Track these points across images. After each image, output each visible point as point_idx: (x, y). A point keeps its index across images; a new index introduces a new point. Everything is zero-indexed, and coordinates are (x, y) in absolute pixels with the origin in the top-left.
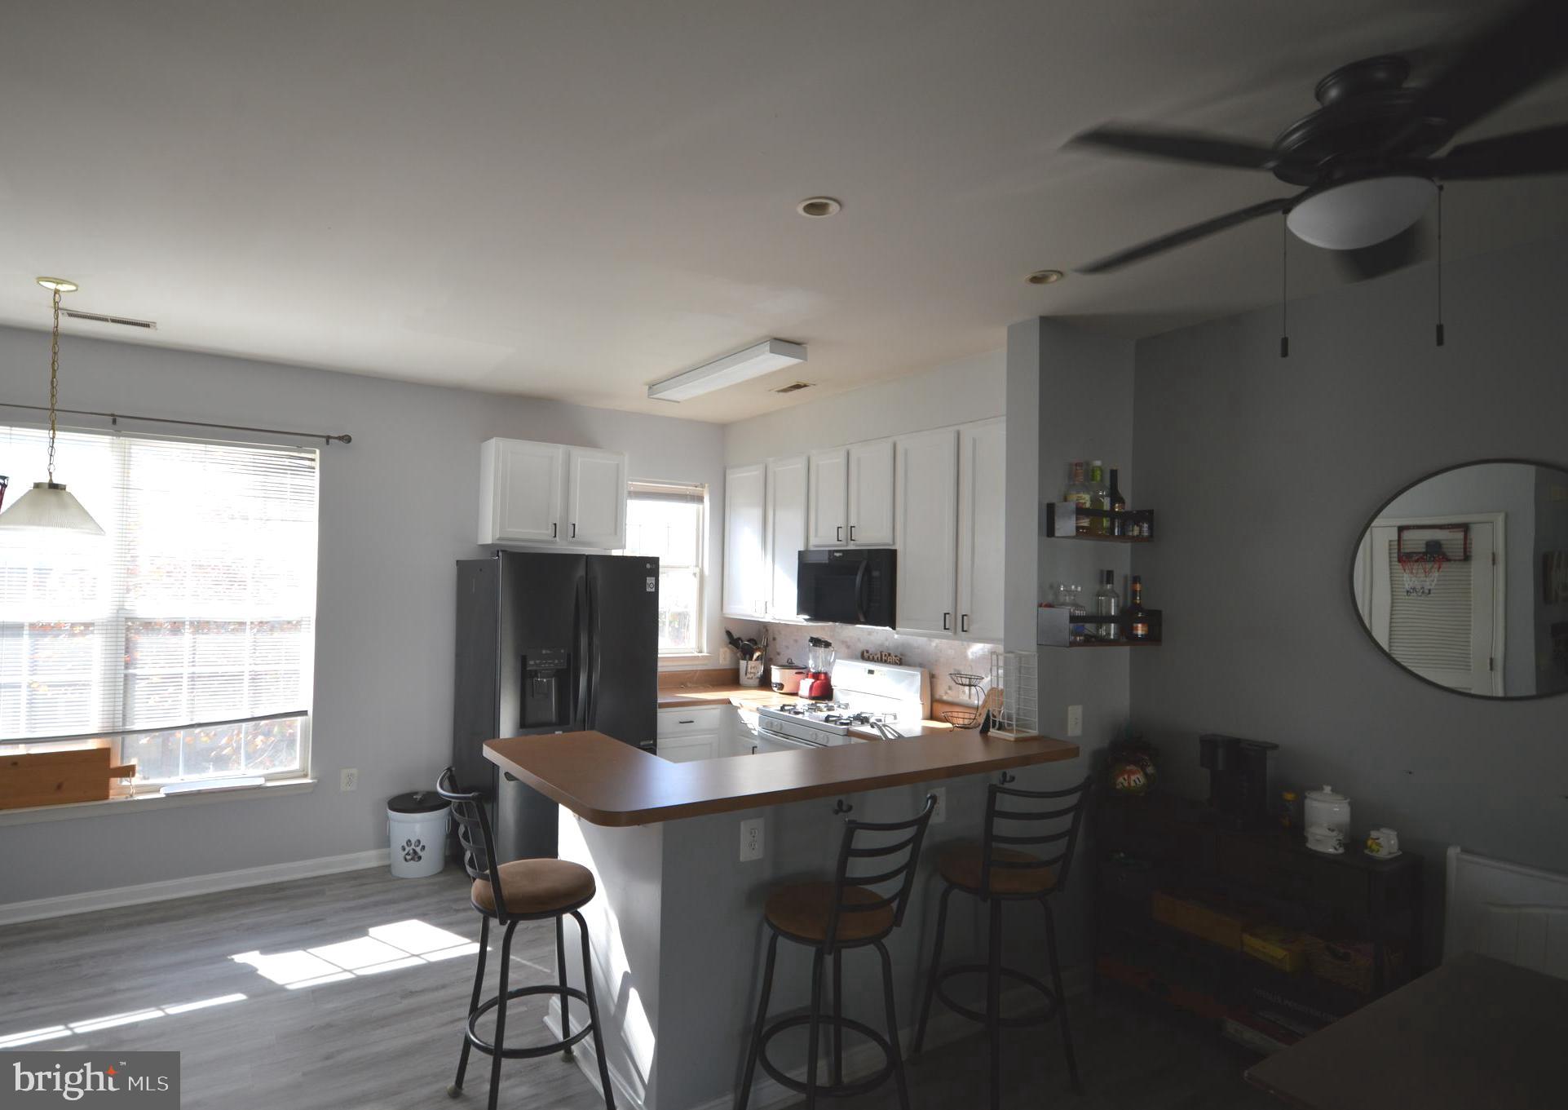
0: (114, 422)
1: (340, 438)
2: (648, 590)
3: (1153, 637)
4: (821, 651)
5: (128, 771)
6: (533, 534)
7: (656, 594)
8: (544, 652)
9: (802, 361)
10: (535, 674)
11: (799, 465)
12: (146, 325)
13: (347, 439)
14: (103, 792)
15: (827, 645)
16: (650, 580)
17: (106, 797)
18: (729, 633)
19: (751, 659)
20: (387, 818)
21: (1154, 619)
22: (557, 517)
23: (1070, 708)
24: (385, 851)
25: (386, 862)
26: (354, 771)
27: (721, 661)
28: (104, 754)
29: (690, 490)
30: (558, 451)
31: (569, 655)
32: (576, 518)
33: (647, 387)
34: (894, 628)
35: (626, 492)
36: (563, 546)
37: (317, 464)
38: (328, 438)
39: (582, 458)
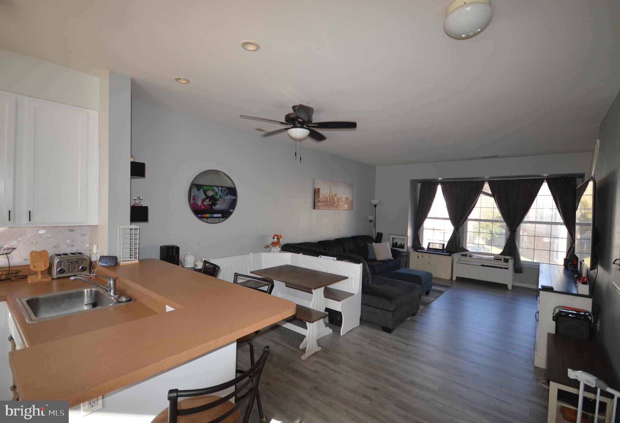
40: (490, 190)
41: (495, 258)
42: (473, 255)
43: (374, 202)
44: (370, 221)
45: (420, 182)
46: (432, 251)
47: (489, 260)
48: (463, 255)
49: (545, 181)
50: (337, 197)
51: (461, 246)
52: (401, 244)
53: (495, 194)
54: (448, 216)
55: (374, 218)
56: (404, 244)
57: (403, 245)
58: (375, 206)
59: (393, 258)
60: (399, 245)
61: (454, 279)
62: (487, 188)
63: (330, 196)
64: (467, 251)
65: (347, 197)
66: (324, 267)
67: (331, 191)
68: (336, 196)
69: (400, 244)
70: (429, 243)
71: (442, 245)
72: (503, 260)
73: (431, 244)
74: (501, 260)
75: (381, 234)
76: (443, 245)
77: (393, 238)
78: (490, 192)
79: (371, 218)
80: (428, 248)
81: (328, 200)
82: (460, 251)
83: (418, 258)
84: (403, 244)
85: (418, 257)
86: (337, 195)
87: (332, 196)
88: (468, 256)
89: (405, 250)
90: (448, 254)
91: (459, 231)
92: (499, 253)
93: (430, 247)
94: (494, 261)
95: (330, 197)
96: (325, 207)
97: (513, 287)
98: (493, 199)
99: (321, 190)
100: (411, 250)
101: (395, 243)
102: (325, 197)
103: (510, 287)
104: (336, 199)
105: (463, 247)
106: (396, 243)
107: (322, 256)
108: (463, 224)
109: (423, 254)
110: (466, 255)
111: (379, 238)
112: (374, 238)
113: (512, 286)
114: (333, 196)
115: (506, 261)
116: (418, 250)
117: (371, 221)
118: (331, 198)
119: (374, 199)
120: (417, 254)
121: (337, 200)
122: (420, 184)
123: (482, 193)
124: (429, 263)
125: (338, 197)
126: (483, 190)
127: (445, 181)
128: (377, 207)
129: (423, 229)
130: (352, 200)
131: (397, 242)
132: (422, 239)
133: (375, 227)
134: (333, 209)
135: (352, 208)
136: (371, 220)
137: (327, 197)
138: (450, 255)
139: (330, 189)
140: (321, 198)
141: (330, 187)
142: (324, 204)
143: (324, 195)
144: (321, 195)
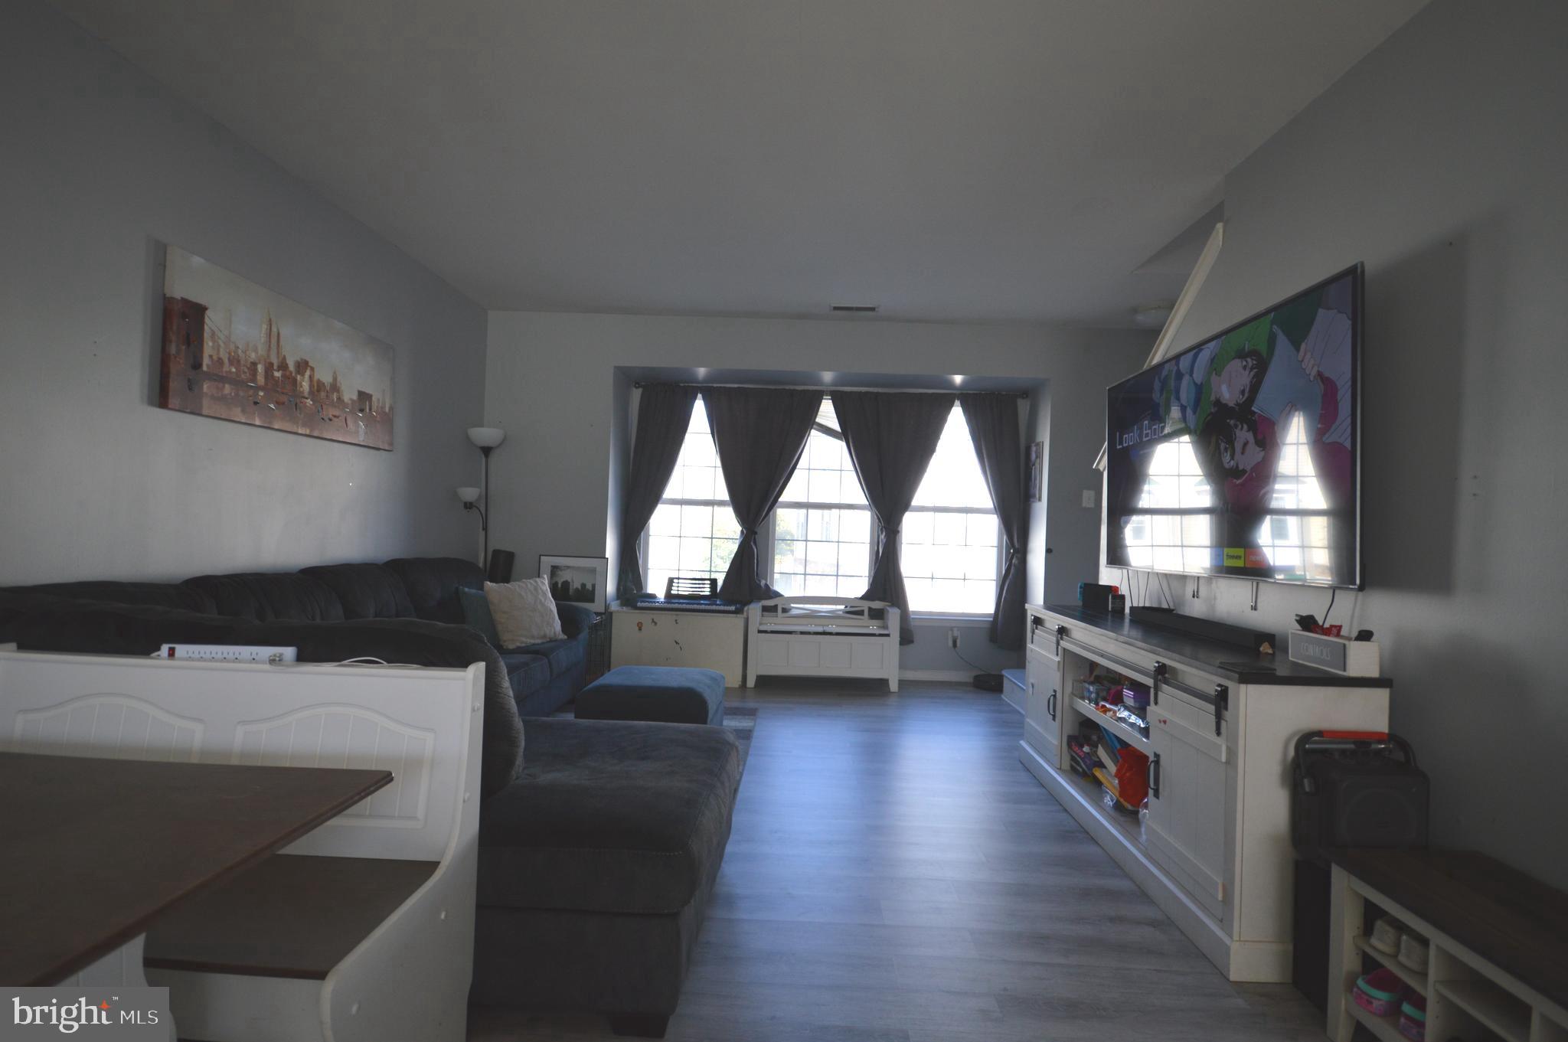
40: (836, 420)
41: (848, 609)
42: (792, 605)
43: (485, 434)
44: (465, 504)
45: (637, 385)
46: (678, 604)
47: (833, 616)
48: (765, 609)
49: (957, 403)
50: (311, 377)
51: (763, 583)
52: (583, 585)
53: (850, 431)
54: (724, 494)
55: (480, 496)
56: (594, 586)
57: (591, 589)
58: (487, 451)
59: (566, 637)
60: (577, 589)
61: (751, 682)
62: (827, 413)
63: (271, 364)
64: (777, 595)
65: (368, 391)
66: (200, 721)
67: (273, 338)
68: (308, 373)
69: (580, 587)
70: (671, 581)
71: (709, 582)
72: (866, 612)
73: (675, 580)
74: (861, 613)
75: (510, 556)
76: (714, 582)
77: (555, 569)
78: (835, 425)
79: (470, 493)
80: (669, 595)
81: (261, 379)
82: (760, 599)
83: (640, 629)
84: (589, 587)
85: (640, 626)
86: (312, 369)
87: (283, 366)
88: (780, 610)
89: (597, 606)
90: (733, 608)
91: (756, 536)
92: (860, 595)
93: (673, 592)
94: (843, 618)
95: (269, 367)
96: (238, 410)
97: (902, 683)
98: (843, 444)
99: (208, 313)
100: (615, 606)
101: (560, 585)
102: (239, 361)
103: (894, 686)
104: (305, 386)
105: (767, 586)
106: (566, 584)
107: (181, 650)
108: (767, 518)
109: (656, 615)
110: (774, 609)
111: (502, 567)
112: (481, 565)
113: (899, 680)
114: (292, 367)
115: (877, 615)
116: (639, 604)
117: (468, 506)
118: (277, 374)
119: (482, 426)
120: (635, 616)
121: (311, 392)
122: (640, 390)
123: (815, 426)
124: (677, 643)
125: (319, 381)
126: (818, 420)
127: (715, 385)
128: (494, 458)
129: (647, 536)
130: (391, 408)
131: (570, 580)
132: (646, 569)
133: (485, 529)
134: (288, 426)
135: (391, 444)
136: (471, 503)
137: (254, 364)
138: (738, 612)
139: (274, 329)
140: (211, 356)
141: (270, 320)
142: (231, 393)
143: (232, 347)
144: (211, 344)
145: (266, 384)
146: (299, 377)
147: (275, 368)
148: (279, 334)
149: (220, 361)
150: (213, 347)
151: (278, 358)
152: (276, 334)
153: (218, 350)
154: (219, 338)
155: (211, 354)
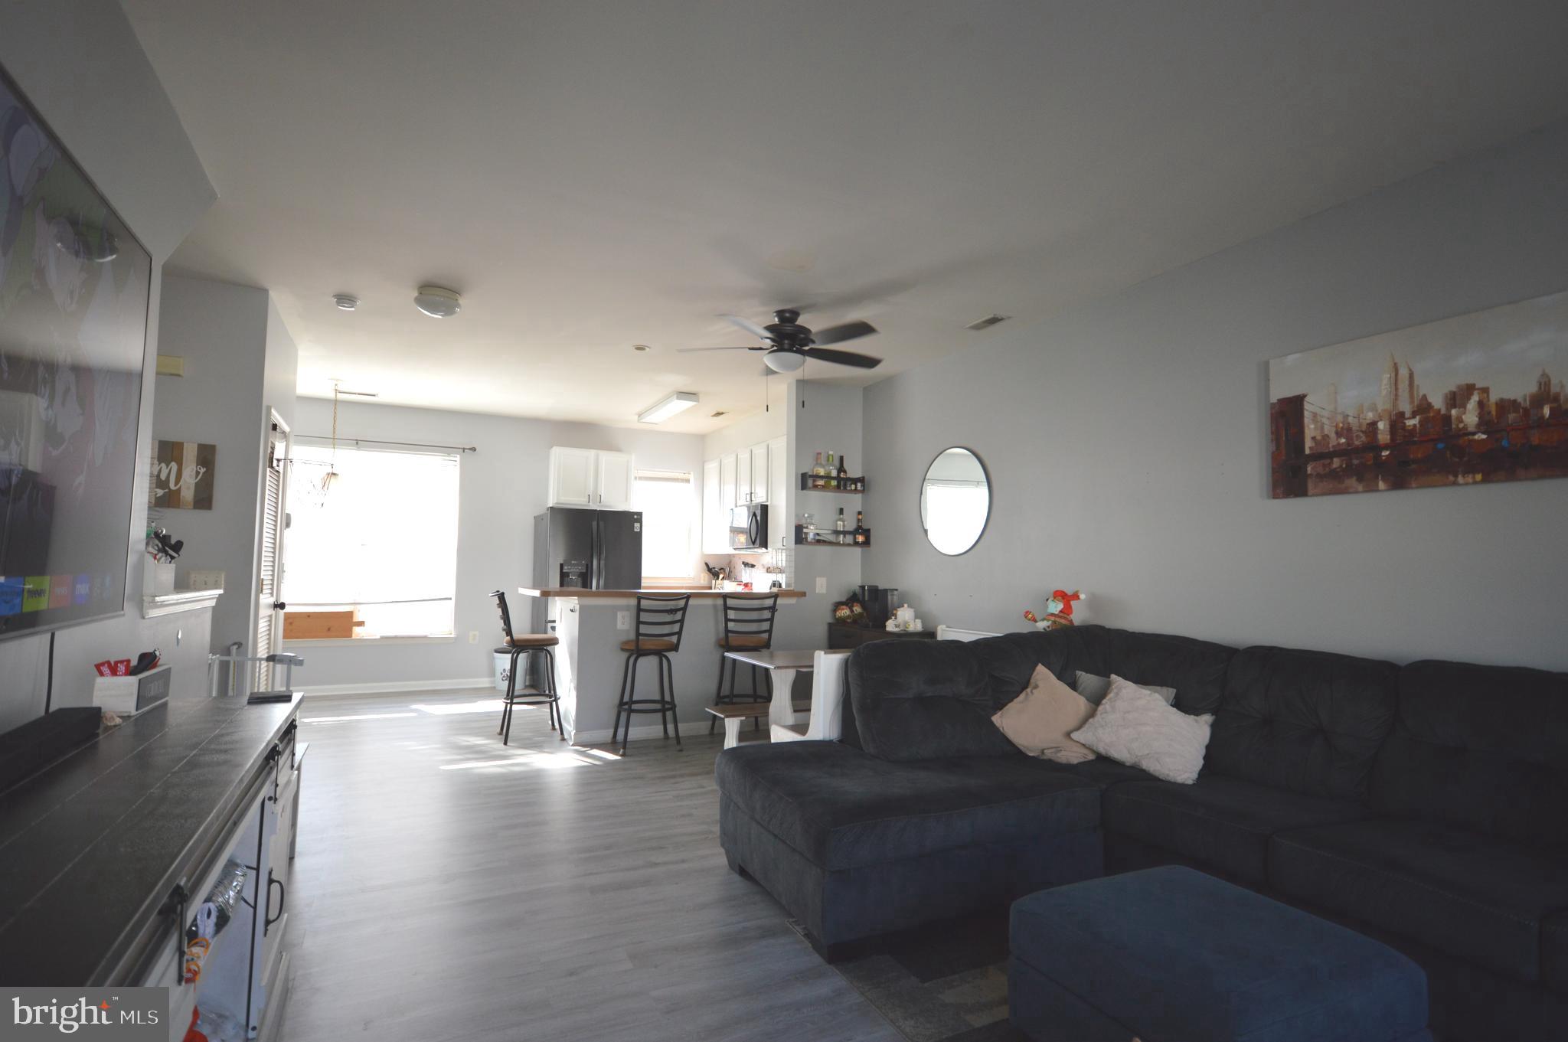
0: (357, 443)
1: (470, 449)
2: (635, 530)
3: (867, 543)
4: (748, 569)
5: (361, 624)
6: (576, 500)
7: (640, 533)
8: (573, 562)
9: (695, 403)
10: (567, 574)
11: (732, 459)
12: (374, 395)
13: (474, 449)
14: (348, 633)
15: (753, 566)
16: (637, 525)
17: (351, 636)
18: (707, 564)
19: (718, 578)
20: (494, 658)
21: (867, 533)
22: (591, 490)
23: (817, 579)
24: (492, 679)
25: (493, 685)
26: (477, 633)
27: (702, 582)
28: (350, 614)
29: (681, 476)
30: (591, 453)
31: (587, 565)
32: (602, 491)
33: (637, 417)
34: (767, 549)
35: (633, 478)
36: (593, 506)
37: (458, 463)
38: (464, 449)
39: (605, 457)
50: (1480, 402)
63: (1402, 414)
67: (1402, 383)
68: (1474, 399)
81: (1384, 437)
86: (1483, 391)
87: (1423, 409)
95: (1398, 419)
96: (1352, 481)
99: (1308, 399)
102: (1350, 430)
104: (1470, 418)
114: (1439, 405)
118: (1413, 422)
121: (1482, 422)
125: (1496, 401)
137: (1373, 425)
139: (1403, 372)
140: (1314, 438)
141: (1395, 364)
142: (1341, 466)
143: (1340, 418)
144: (1312, 426)
145: (1393, 439)
146: (1454, 412)
147: (1407, 415)
148: (1411, 376)
149: (1326, 437)
150: (1315, 429)
151: (1412, 402)
152: (1407, 375)
153: (1322, 428)
154: (1323, 417)
155: (1313, 435)
